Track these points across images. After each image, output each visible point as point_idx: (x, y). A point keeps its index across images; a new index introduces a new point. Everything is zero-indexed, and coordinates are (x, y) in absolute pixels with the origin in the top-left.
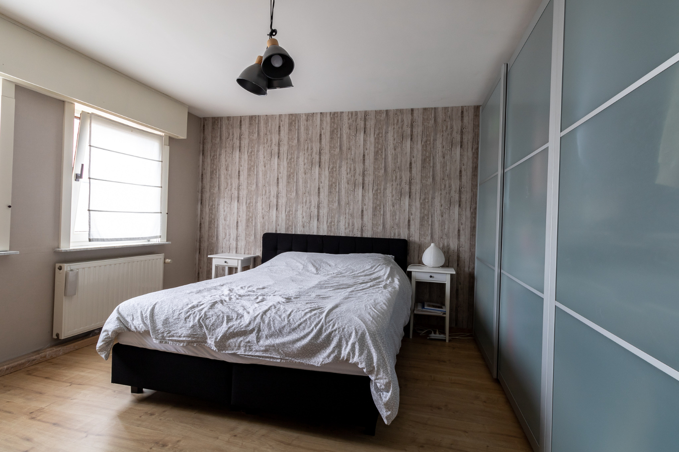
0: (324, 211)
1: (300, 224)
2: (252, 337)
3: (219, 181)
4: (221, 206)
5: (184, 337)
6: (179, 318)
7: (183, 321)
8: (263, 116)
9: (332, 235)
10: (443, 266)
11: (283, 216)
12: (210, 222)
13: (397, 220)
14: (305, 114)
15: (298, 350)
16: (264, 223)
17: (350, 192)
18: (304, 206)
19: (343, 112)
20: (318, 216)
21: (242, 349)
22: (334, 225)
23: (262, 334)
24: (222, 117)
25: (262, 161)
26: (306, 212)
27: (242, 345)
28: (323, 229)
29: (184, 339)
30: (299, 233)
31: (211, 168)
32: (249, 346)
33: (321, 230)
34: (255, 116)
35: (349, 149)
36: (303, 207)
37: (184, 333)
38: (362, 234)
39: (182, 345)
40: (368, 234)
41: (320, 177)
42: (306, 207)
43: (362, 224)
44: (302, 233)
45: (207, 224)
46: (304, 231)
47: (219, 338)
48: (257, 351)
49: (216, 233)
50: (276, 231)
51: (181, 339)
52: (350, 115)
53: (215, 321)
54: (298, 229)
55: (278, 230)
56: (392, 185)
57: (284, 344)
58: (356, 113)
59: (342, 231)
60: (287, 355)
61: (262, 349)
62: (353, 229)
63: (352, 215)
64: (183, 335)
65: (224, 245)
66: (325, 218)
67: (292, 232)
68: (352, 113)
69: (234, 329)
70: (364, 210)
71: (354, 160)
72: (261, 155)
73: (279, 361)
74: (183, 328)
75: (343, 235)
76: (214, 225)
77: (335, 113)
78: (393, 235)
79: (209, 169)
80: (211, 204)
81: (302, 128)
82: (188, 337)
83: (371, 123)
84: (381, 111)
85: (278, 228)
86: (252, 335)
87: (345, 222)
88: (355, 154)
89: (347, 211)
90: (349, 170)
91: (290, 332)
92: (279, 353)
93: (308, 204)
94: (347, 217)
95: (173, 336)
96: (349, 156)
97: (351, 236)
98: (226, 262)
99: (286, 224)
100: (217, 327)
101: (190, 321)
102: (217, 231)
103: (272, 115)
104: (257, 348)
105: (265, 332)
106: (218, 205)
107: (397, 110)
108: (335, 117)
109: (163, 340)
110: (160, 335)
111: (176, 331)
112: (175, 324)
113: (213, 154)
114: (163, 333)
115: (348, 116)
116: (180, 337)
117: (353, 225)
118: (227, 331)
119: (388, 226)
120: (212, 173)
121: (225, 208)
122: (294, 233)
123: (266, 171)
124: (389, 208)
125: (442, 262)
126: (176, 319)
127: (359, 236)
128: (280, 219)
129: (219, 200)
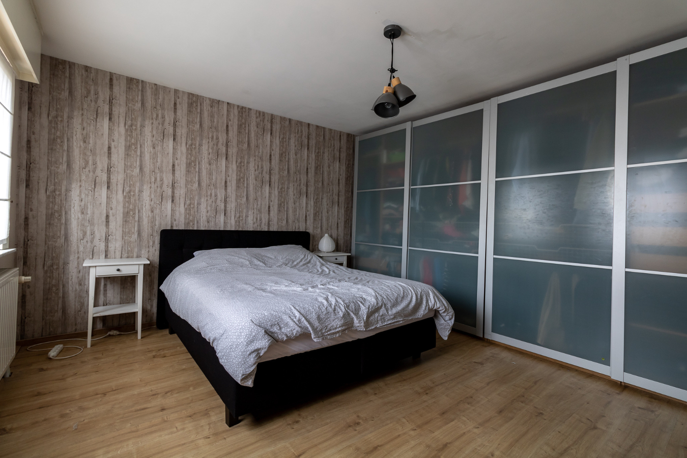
0: (232, 206)
1: (204, 219)
2: (383, 311)
3: (68, 156)
4: (75, 194)
5: (339, 327)
6: (329, 312)
7: (333, 314)
8: (149, 83)
9: (240, 229)
10: (333, 251)
11: (181, 209)
12: (50, 216)
13: (297, 216)
14: (210, 99)
15: (411, 310)
16: (154, 217)
17: (257, 188)
18: (209, 199)
19: (251, 109)
20: (225, 210)
21: (380, 322)
22: (242, 220)
23: (388, 307)
24: (74, 64)
25: (149, 140)
26: (211, 206)
27: (379, 319)
28: (230, 223)
29: (340, 329)
30: (202, 228)
31: (49, 133)
32: (383, 318)
33: (229, 225)
34: (138, 81)
35: (257, 147)
36: (207, 200)
37: (339, 323)
38: (269, 228)
39: (338, 335)
40: (274, 228)
41: (226, 170)
42: (211, 200)
43: (269, 219)
44: (206, 229)
45: (42, 219)
46: (209, 226)
47: (365, 318)
48: (388, 320)
49: (63, 232)
50: (172, 227)
51: (337, 330)
52: (258, 114)
53: (355, 307)
54: (202, 224)
55: (174, 225)
56: (294, 185)
57: (403, 309)
58: (264, 114)
59: (250, 225)
60: (406, 316)
61: (392, 317)
62: (261, 223)
63: (260, 211)
64: (338, 326)
65: (81, 249)
66: (233, 213)
67: (194, 227)
68: (260, 112)
69: (372, 309)
70: (271, 206)
71: (261, 158)
72: (148, 133)
73: (401, 322)
74: (336, 320)
75: (251, 229)
76: (60, 220)
77: (243, 108)
78: (294, 228)
79: (45, 134)
80: (51, 188)
81: (206, 114)
82: (342, 326)
83: (277, 127)
84: (285, 118)
85: (175, 223)
86: (382, 309)
87: (253, 217)
88: (263, 152)
89: (255, 206)
90: (256, 167)
91: (402, 300)
92: (402, 317)
93: (213, 198)
94: (255, 212)
95: (330, 330)
96: (257, 154)
97: (258, 230)
98: (118, 270)
99: (185, 219)
100: (359, 311)
101: (338, 312)
102: (66, 229)
103: (164, 87)
104: (388, 317)
105: (389, 305)
106: (68, 190)
107: (298, 121)
108: (243, 111)
109: (323, 336)
110: (320, 333)
111: (331, 325)
112: (327, 319)
113: (53, 113)
114: (321, 330)
115: (256, 114)
116: (336, 328)
117: (261, 220)
118: (368, 311)
119: (290, 221)
120: (52, 142)
121: (83, 196)
122: (195, 229)
123: (155, 153)
124: (291, 205)
125: (334, 248)
126: (326, 314)
127: (266, 230)
128: (177, 213)
129: (70, 183)
